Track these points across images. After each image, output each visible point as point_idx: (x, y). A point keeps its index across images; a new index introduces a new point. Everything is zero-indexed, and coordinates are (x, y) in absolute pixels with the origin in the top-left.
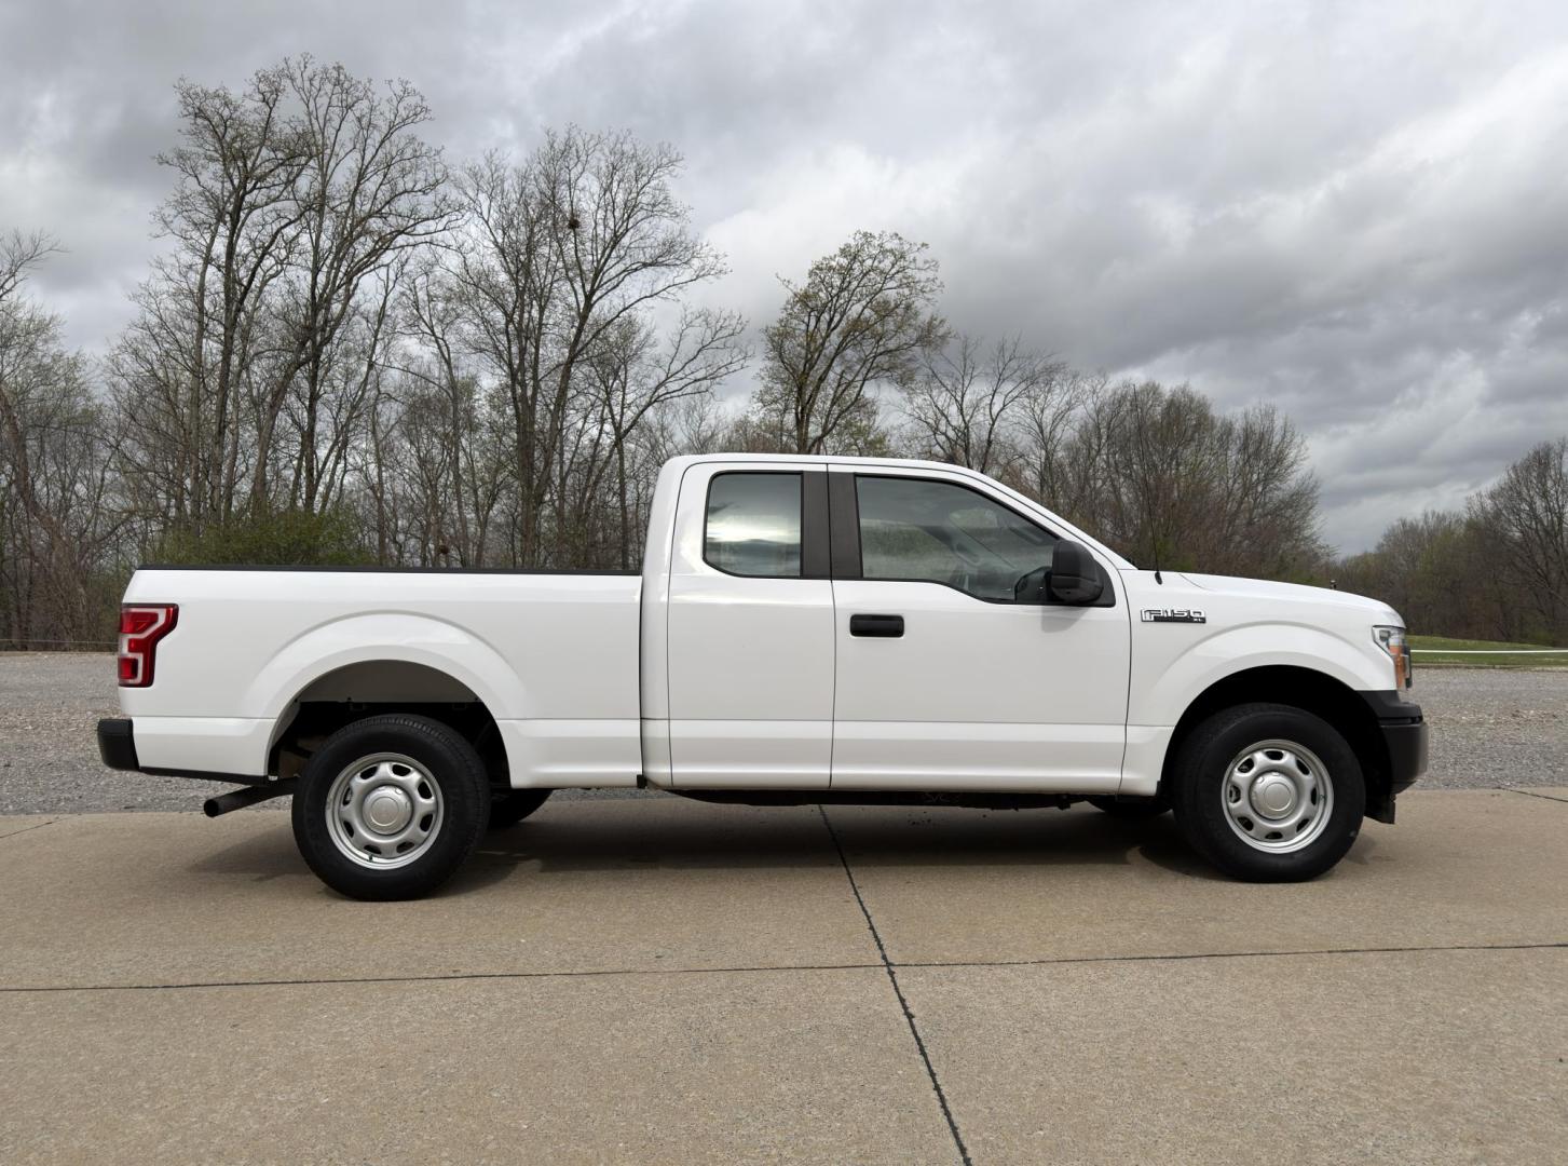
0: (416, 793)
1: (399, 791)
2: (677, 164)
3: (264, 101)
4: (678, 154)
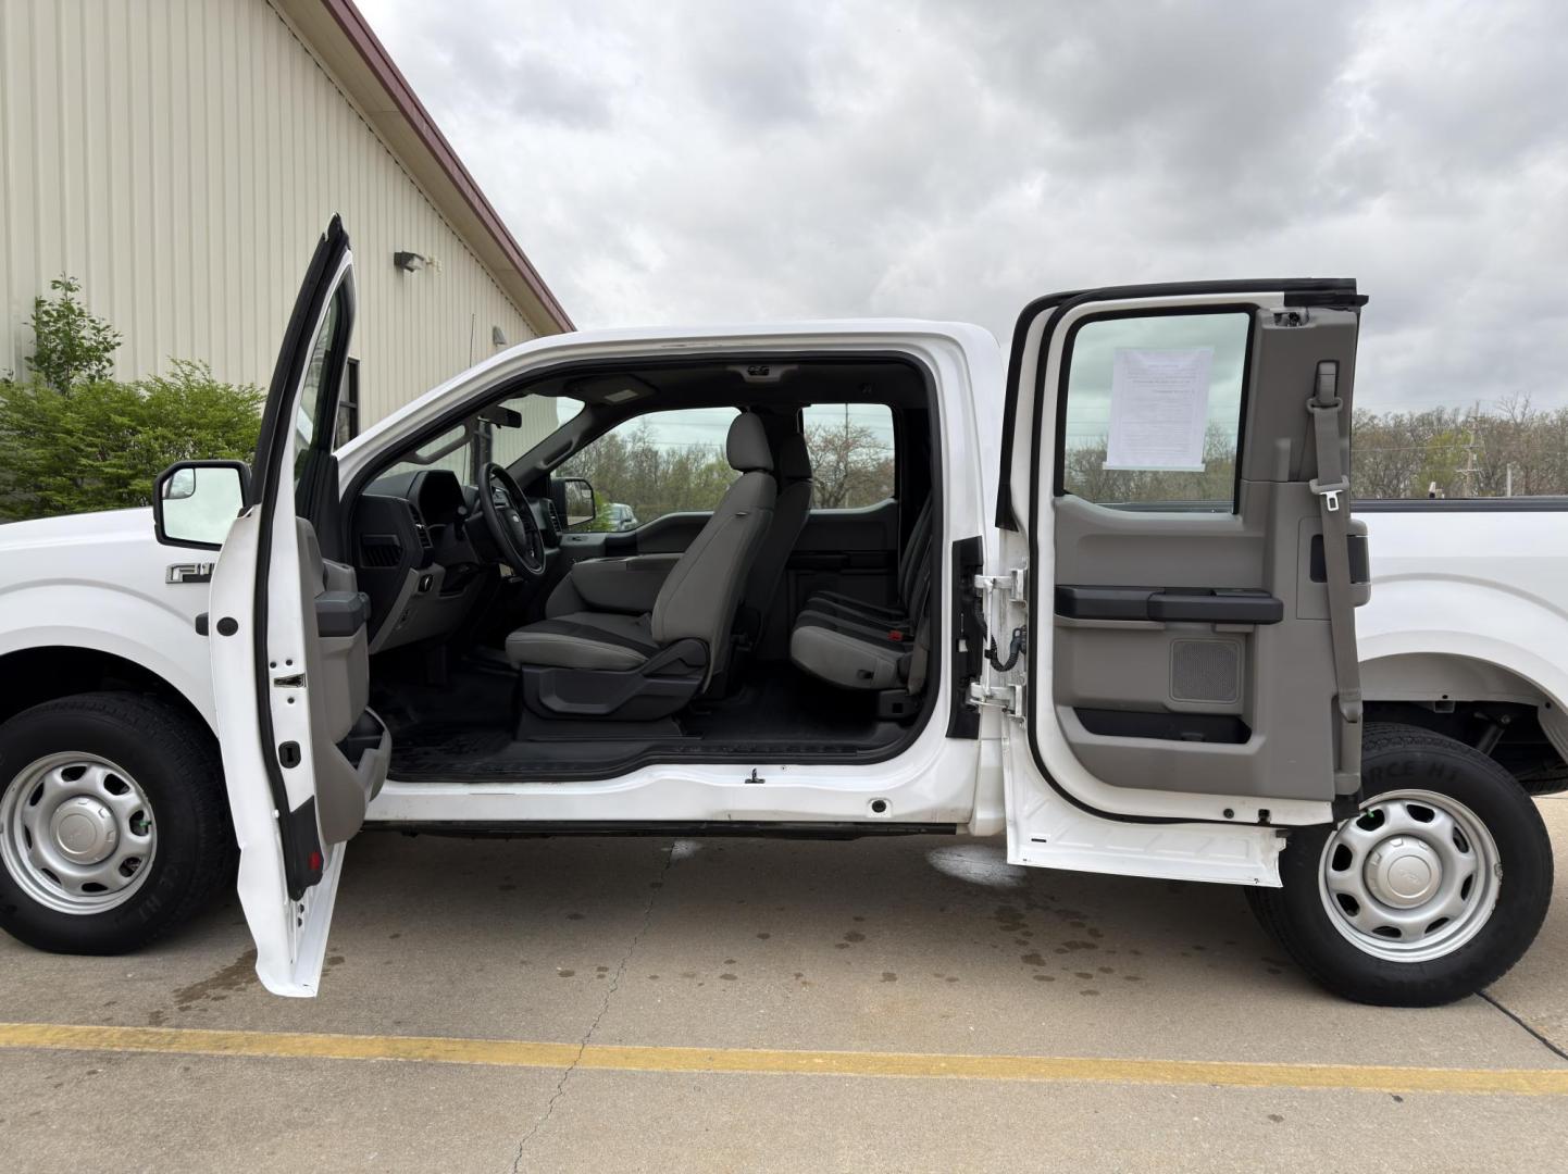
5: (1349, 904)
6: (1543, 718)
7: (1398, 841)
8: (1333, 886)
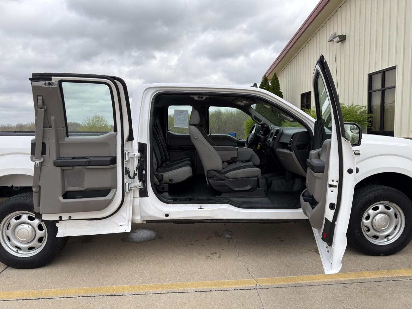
0: (37, 229)
1: (30, 226)
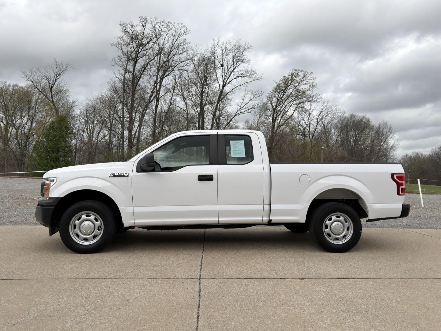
2: (250, 48)
3: (142, 26)
4: (251, 45)
5: (329, 235)
6: (359, 201)
7: (335, 223)
8: (326, 232)
